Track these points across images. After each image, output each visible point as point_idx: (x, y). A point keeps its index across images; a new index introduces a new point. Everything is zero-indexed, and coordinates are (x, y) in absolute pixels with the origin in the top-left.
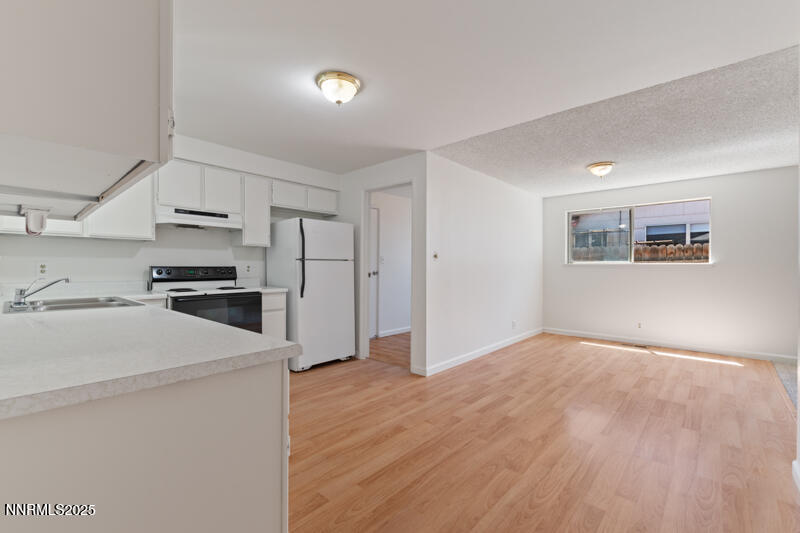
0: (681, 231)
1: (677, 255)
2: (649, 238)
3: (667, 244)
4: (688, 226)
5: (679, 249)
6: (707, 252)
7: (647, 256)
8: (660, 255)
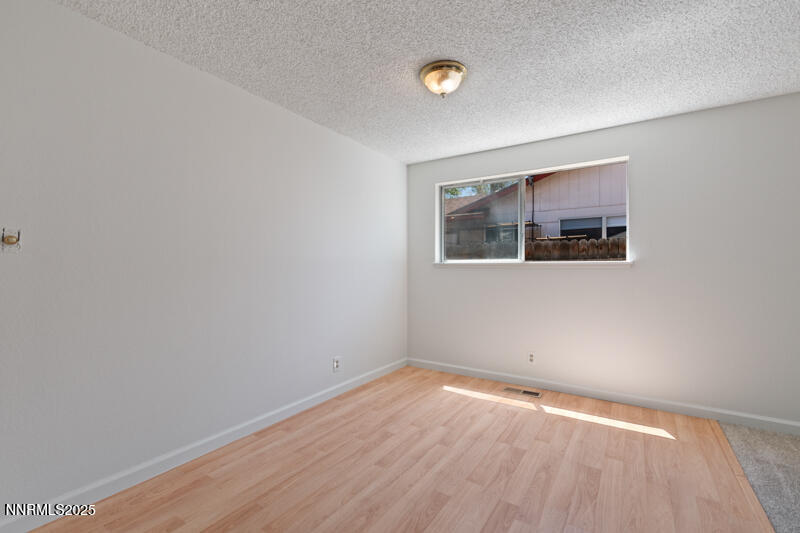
0: (597, 226)
1: (590, 252)
2: (563, 233)
3: (579, 239)
4: (604, 219)
5: (593, 244)
6: (625, 249)
7: (556, 253)
8: (571, 252)
